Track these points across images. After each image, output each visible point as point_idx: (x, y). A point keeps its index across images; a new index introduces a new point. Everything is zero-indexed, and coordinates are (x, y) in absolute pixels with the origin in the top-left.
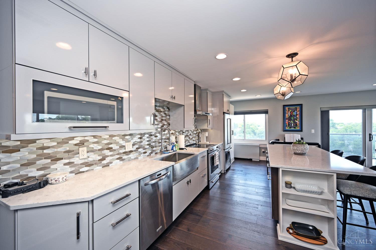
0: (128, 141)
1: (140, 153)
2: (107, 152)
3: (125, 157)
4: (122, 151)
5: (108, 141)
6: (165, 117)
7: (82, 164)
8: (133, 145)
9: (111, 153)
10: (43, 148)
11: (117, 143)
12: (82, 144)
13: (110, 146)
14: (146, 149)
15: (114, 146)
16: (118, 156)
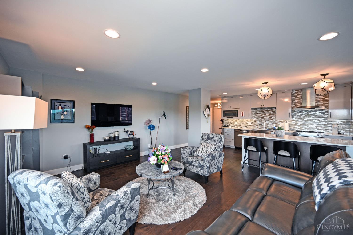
0: (249, 122)
1: (254, 127)
2: (242, 124)
3: (247, 126)
4: (247, 124)
5: (242, 121)
6: (272, 113)
7: (236, 125)
8: (251, 123)
9: (243, 124)
10: (230, 121)
11: (245, 122)
12: (235, 121)
13: (243, 123)
14: (258, 126)
15: (244, 123)
16: (245, 126)
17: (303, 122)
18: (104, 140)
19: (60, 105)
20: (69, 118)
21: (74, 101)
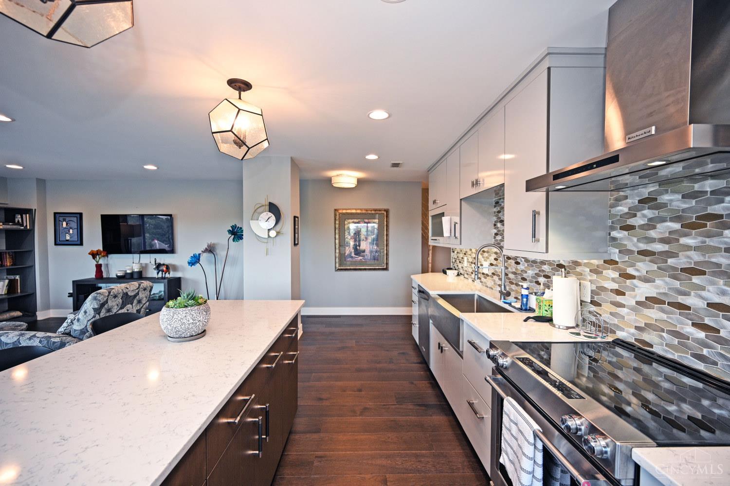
17: (660, 286)
18: (115, 277)
19: (64, 220)
20: (75, 238)
21: (81, 214)
